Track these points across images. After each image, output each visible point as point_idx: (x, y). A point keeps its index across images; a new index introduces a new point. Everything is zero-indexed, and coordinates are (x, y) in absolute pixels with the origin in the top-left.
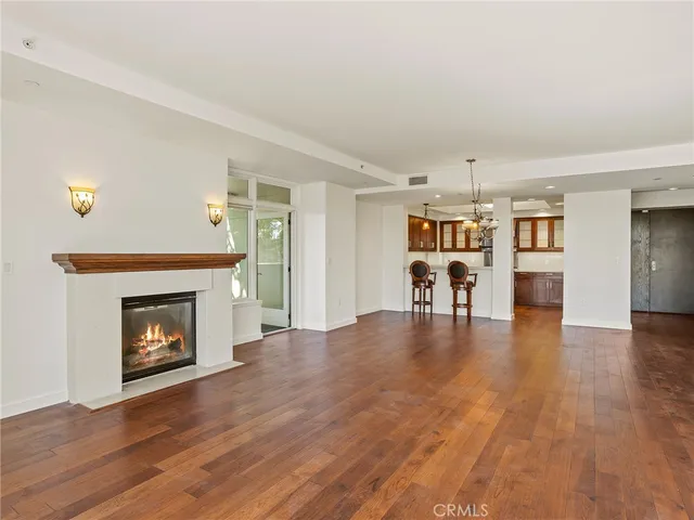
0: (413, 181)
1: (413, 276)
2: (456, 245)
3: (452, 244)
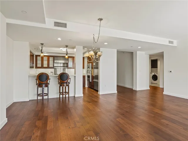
0: (57, 24)
1: (39, 81)
2: (43, 65)
3: (42, 65)
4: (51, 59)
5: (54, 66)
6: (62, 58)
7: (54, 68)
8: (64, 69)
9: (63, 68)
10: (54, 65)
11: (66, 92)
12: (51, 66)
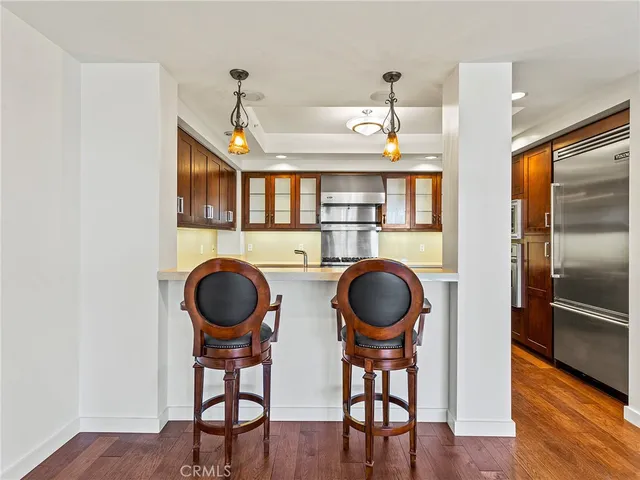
1: (200, 319)
2: (273, 217)
3: (267, 217)
4: (307, 187)
5: (318, 221)
6: (354, 182)
7: (319, 229)
8: (363, 235)
9: (356, 227)
10: (318, 216)
11: (387, 399)
12: (307, 218)
